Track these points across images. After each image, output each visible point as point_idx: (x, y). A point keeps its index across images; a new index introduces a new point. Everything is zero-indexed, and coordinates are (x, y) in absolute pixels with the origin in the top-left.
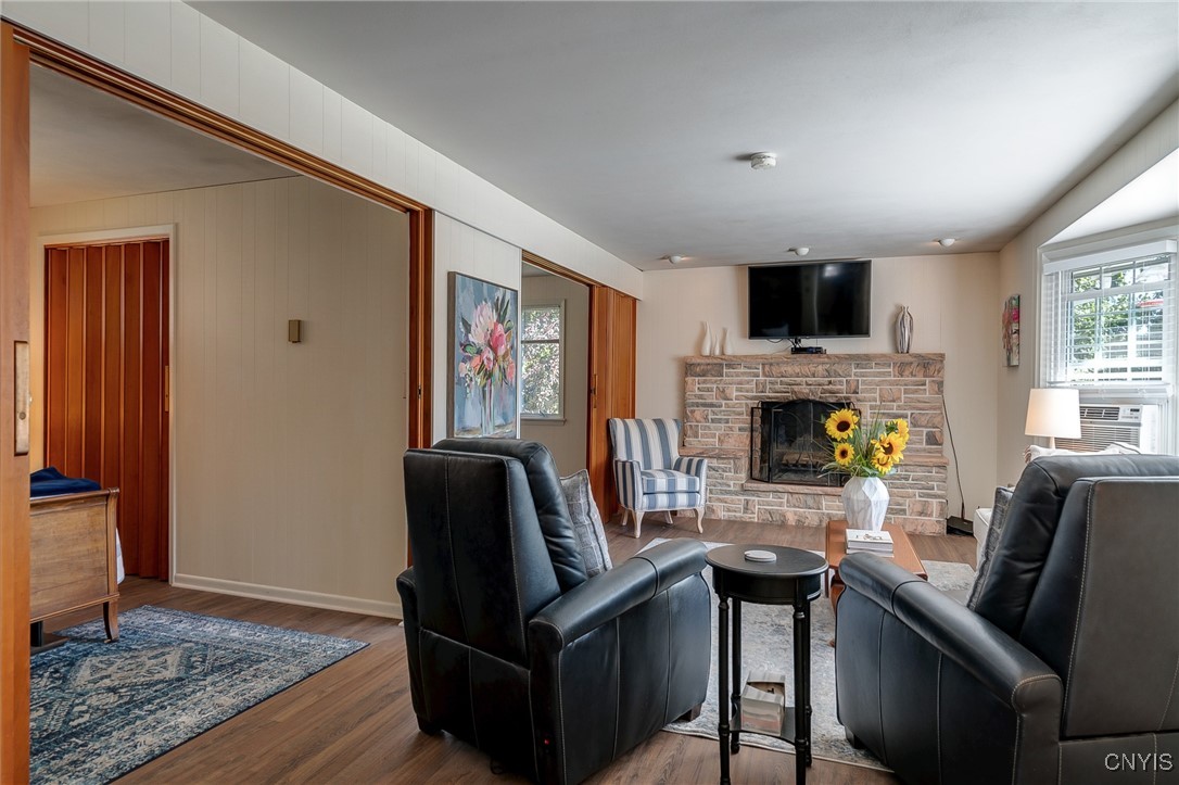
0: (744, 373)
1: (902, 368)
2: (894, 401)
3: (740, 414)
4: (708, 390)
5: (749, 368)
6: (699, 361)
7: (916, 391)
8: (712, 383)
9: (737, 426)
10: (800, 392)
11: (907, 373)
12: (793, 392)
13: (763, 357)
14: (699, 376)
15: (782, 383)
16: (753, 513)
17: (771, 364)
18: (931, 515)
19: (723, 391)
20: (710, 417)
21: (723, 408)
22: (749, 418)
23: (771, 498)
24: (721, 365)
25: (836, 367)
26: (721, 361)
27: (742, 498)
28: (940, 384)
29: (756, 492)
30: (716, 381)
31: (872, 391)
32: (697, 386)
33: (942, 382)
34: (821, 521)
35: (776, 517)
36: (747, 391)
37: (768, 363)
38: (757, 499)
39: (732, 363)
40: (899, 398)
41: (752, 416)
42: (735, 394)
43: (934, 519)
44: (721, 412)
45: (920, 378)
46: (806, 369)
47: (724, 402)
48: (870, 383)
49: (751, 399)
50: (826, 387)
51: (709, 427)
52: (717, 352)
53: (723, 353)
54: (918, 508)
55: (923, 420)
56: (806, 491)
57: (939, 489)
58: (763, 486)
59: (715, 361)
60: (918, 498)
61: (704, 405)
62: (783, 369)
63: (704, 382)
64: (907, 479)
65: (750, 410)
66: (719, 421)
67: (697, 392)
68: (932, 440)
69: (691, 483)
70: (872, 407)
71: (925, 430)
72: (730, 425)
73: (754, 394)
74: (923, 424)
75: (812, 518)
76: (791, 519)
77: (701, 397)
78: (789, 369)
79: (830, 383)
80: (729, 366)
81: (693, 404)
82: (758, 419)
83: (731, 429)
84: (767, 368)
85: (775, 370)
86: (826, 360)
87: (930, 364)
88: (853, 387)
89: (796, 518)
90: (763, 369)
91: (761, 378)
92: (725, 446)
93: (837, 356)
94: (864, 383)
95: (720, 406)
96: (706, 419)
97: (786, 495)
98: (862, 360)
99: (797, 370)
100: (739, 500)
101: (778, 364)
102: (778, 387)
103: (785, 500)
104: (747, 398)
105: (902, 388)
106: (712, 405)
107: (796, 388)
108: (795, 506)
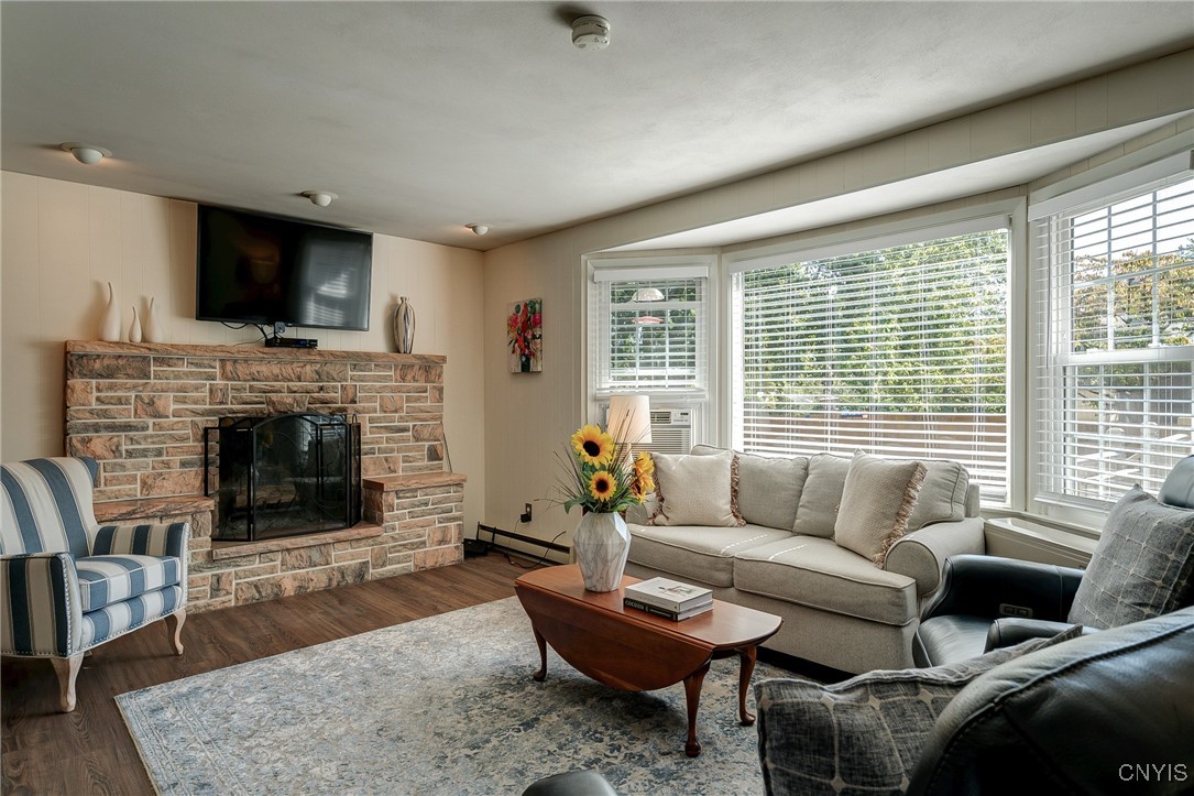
0: (188, 375)
1: (404, 369)
2: (396, 411)
3: (183, 439)
4: (120, 401)
5: (197, 365)
6: (100, 350)
7: (418, 399)
8: (126, 388)
9: (177, 459)
10: (281, 403)
11: (409, 377)
12: (270, 402)
13: (222, 348)
14: (101, 376)
15: (252, 389)
16: (228, 593)
17: (235, 361)
18: (449, 542)
19: (152, 403)
20: (123, 448)
21: (150, 432)
22: (199, 446)
23: (256, 564)
24: (145, 358)
25: (328, 368)
26: (145, 352)
27: (208, 574)
28: (441, 390)
29: (231, 561)
30: (134, 387)
31: (370, 399)
32: (95, 394)
33: (442, 388)
34: (330, 580)
35: (267, 591)
36: (196, 403)
37: (227, 359)
38: (232, 570)
39: (167, 356)
40: (402, 408)
41: (206, 442)
42: (173, 407)
43: (452, 545)
44: (146, 438)
45: (421, 384)
46: (288, 370)
47: (151, 422)
48: (370, 390)
49: (202, 415)
50: (315, 395)
51: (123, 467)
52: (138, 338)
53: (144, 339)
54: (438, 536)
55: (426, 433)
56: (312, 543)
57: (457, 511)
58: (246, 548)
59: (135, 352)
60: (438, 525)
61: (112, 428)
62: (255, 368)
63: (111, 388)
64: (426, 504)
65: (201, 432)
66: (144, 453)
67: (95, 405)
68: (434, 455)
69: (170, 571)
70: (371, 420)
71: (427, 444)
72: (164, 458)
73: (208, 407)
74: (426, 437)
75: (317, 577)
76: (289, 588)
77: (105, 414)
78: (264, 369)
79: (321, 389)
80: (160, 361)
81: (86, 428)
82: (215, 446)
83: (167, 465)
84: (229, 367)
85: (241, 369)
86: (318, 358)
87: (430, 367)
88: (350, 396)
89: (297, 584)
90: (223, 367)
91: (219, 382)
92: (154, 494)
93: (332, 354)
94: (363, 389)
95: (145, 428)
96: (116, 452)
97: (280, 555)
98: (360, 360)
99: (276, 371)
100: (203, 579)
101: (246, 361)
102: (246, 395)
103: (278, 562)
104: (195, 413)
105: (404, 395)
106: (128, 427)
107: (274, 397)
108: (294, 568)
